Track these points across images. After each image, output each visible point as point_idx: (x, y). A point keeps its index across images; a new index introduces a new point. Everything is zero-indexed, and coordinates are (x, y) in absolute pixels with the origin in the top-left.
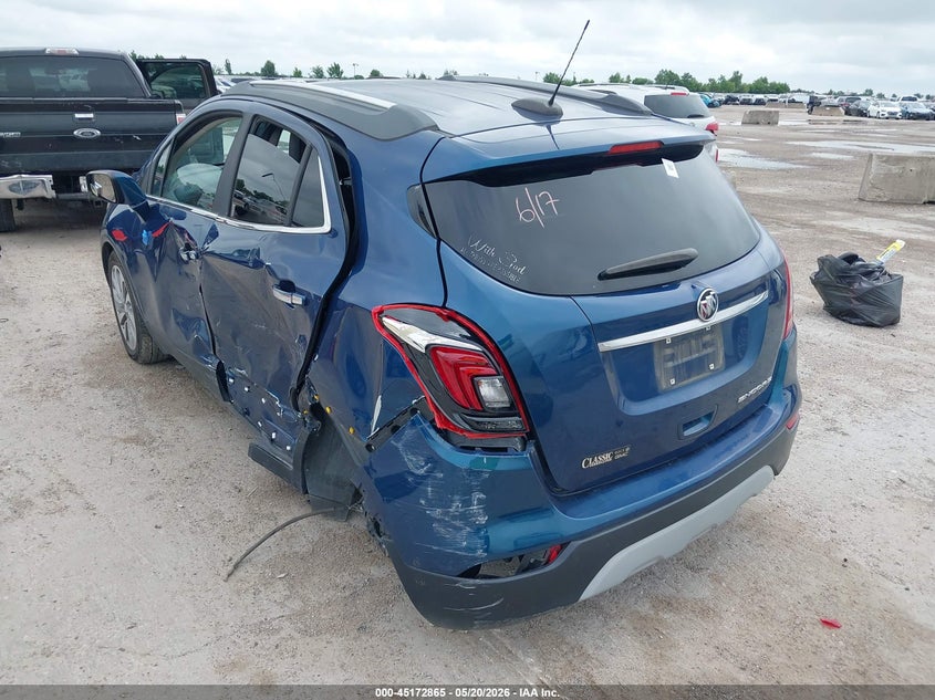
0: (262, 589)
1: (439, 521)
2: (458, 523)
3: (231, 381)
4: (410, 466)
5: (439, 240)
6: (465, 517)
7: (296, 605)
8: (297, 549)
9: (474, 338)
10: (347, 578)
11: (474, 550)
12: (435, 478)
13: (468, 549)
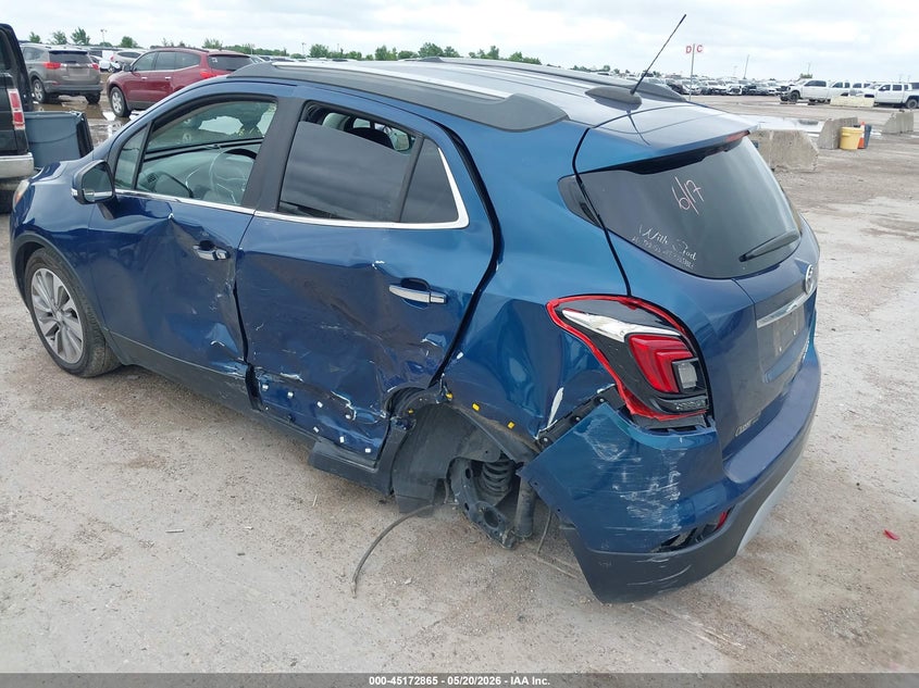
0: (397, 598)
1: (634, 503)
2: (654, 503)
3: (265, 387)
4: (600, 454)
5: (606, 231)
6: (660, 496)
7: (442, 608)
8: (403, 552)
9: (665, 323)
10: (471, 572)
11: (670, 526)
12: (632, 463)
13: (663, 525)
